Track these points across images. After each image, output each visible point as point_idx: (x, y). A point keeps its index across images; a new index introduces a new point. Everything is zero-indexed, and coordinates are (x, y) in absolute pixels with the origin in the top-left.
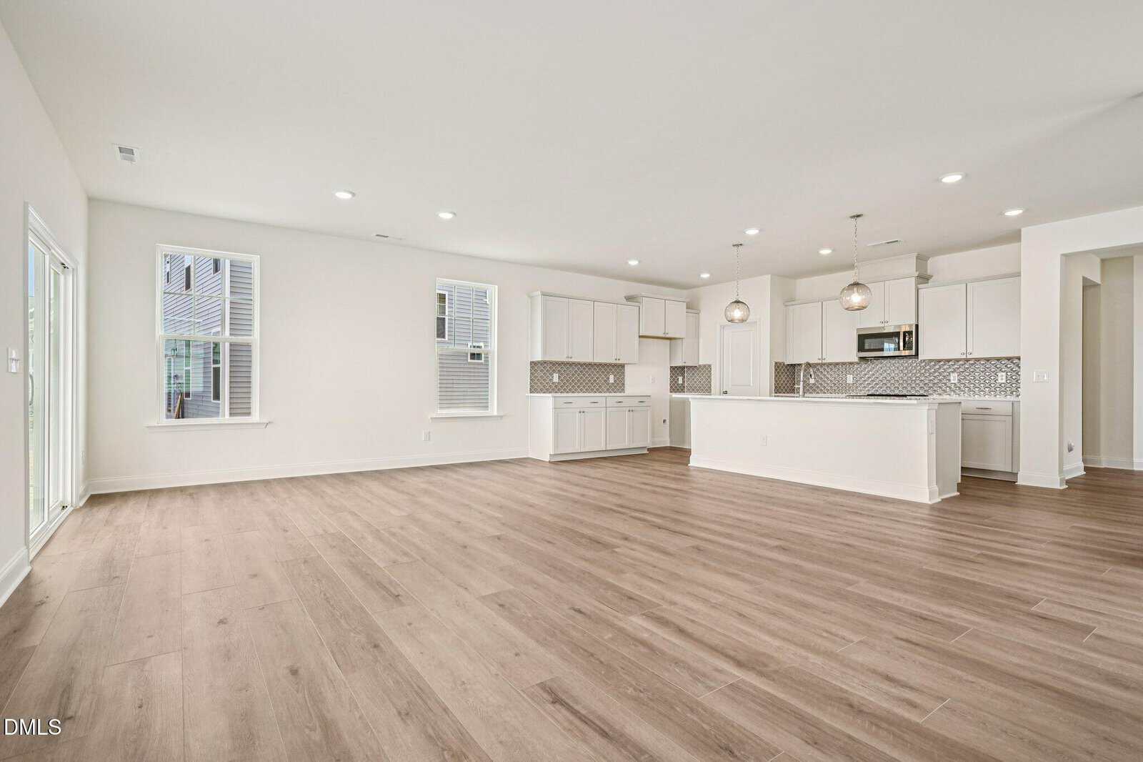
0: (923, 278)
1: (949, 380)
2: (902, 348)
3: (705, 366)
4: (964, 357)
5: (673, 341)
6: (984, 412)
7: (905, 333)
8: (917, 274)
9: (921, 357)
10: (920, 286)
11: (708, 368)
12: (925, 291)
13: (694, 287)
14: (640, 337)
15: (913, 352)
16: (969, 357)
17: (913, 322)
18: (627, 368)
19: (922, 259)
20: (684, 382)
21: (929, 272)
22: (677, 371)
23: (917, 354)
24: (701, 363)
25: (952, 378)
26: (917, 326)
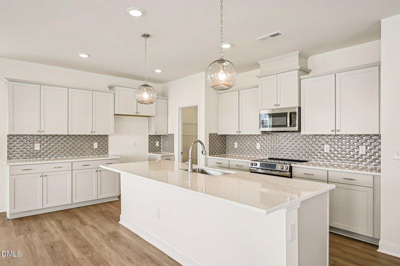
0: (304, 71)
1: (323, 150)
2: (288, 125)
3: (171, 135)
4: (334, 133)
5: (150, 118)
6: (349, 182)
7: (291, 114)
8: (299, 67)
9: (303, 132)
10: (301, 77)
11: (172, 135)
12: (306, 81)
13: (165, 82)
14: (115, 115)
15: (296, 128)
16: (337, 133)
17: (297, 105)
18: (110, 138)
19: (303, 56)
20: (160, 145)
21: (309, 67)
22: (154, 138)
23: (299, 130)
24: (169, 133)
25: (325, 149)
26: (300, 108)
